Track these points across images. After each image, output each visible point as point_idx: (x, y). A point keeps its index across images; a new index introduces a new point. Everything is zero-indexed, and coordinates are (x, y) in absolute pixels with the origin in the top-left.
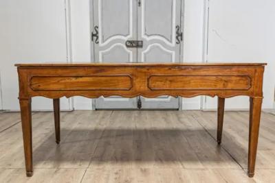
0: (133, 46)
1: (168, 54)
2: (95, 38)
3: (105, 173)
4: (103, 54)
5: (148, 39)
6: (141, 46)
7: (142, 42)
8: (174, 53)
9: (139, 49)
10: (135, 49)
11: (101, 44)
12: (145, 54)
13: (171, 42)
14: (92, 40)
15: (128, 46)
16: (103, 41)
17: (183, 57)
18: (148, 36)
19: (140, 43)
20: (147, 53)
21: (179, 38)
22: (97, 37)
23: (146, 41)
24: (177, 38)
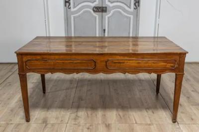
0: (99, 11)
1: (127, 17)
2: (68, 4)
4: (74, 18)
5: (111, 5)
6: (106, 11)
7: (106, 7)
8: (132, 17)
9: (104, 14)
10: (101, 13)
11: (72, 10)
12: (109, 18)
13: (130, 7)
14: (65, 6)
15: (94, 11)
16: (74, 7)
17: (139, 20)
18: (112, 3)
19: (104, 9)
20: (110, 17)
21: (137, 4)
22: (70, 4)
23: (109, 7)
24: (135, 4)
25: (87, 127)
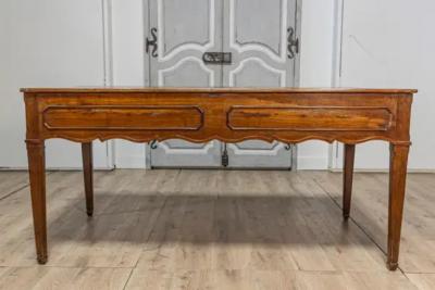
0: (214, 62)
1: (274, 75)
2: (151, 48)
3: (165, 276)
4: (165, 75)
5: (241, 50)
6: (229, 62)
7: (230, 54)
8: (283, 73)
9: (226, 67)
10: (219, 66)
11: (161, 58)
12: (235, 76)
13: (279, 54)
14: (147, 50)
15: (205, 61)
16: (165, 54)
17: (298, 81)
18: (241, 45)
19: (226, 57)
20: (241, 72)
21: (293, 48)
22: (156, 47)
23: (236, 51)
24: (289, 48)
25: (182, 275)
